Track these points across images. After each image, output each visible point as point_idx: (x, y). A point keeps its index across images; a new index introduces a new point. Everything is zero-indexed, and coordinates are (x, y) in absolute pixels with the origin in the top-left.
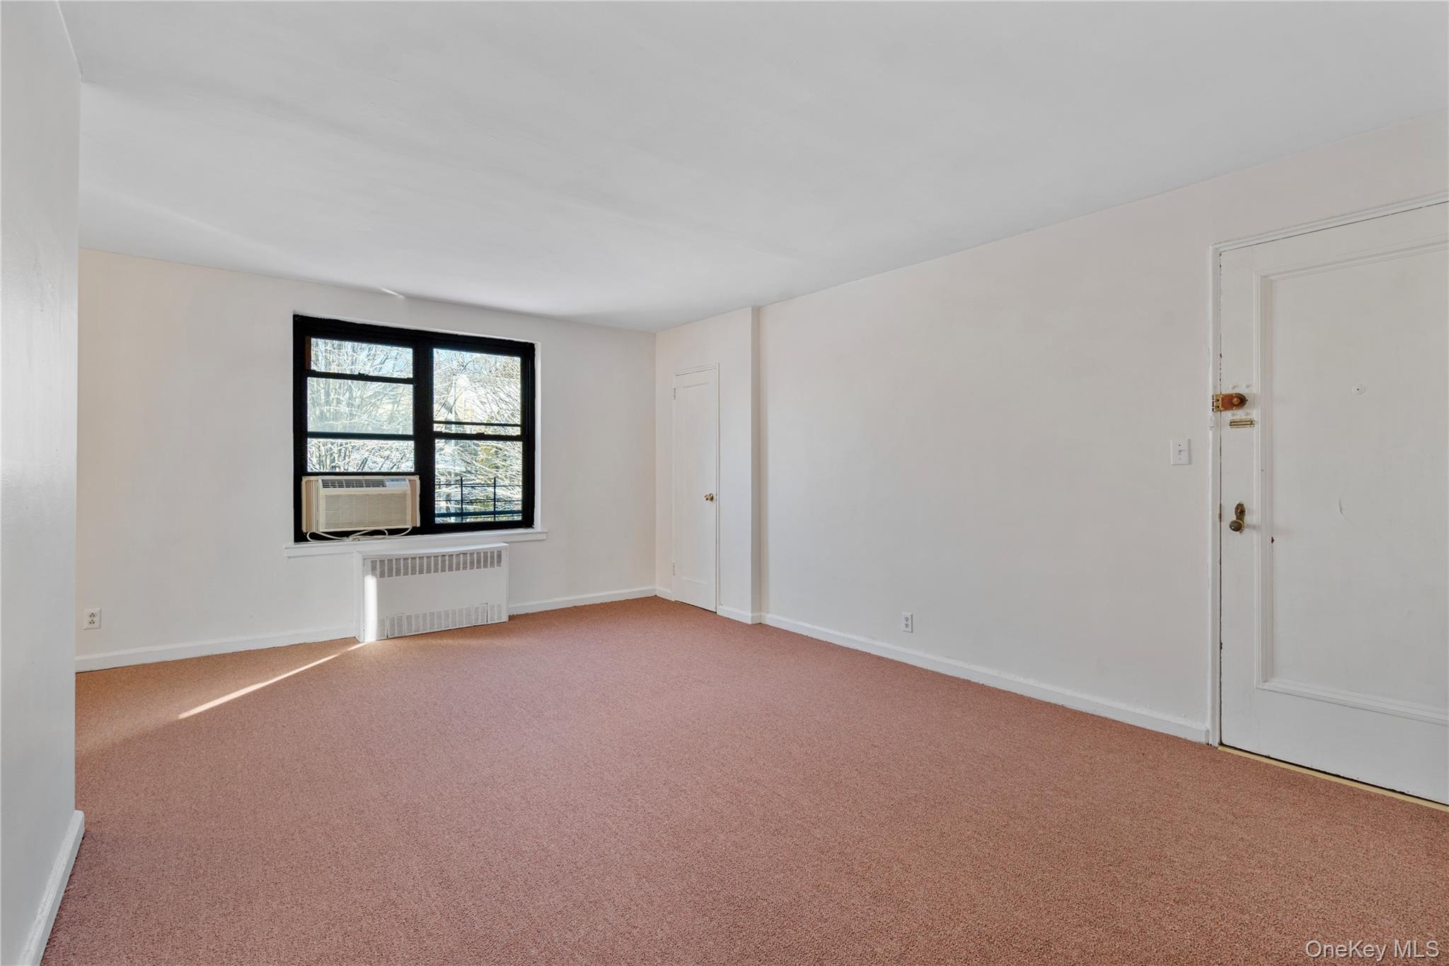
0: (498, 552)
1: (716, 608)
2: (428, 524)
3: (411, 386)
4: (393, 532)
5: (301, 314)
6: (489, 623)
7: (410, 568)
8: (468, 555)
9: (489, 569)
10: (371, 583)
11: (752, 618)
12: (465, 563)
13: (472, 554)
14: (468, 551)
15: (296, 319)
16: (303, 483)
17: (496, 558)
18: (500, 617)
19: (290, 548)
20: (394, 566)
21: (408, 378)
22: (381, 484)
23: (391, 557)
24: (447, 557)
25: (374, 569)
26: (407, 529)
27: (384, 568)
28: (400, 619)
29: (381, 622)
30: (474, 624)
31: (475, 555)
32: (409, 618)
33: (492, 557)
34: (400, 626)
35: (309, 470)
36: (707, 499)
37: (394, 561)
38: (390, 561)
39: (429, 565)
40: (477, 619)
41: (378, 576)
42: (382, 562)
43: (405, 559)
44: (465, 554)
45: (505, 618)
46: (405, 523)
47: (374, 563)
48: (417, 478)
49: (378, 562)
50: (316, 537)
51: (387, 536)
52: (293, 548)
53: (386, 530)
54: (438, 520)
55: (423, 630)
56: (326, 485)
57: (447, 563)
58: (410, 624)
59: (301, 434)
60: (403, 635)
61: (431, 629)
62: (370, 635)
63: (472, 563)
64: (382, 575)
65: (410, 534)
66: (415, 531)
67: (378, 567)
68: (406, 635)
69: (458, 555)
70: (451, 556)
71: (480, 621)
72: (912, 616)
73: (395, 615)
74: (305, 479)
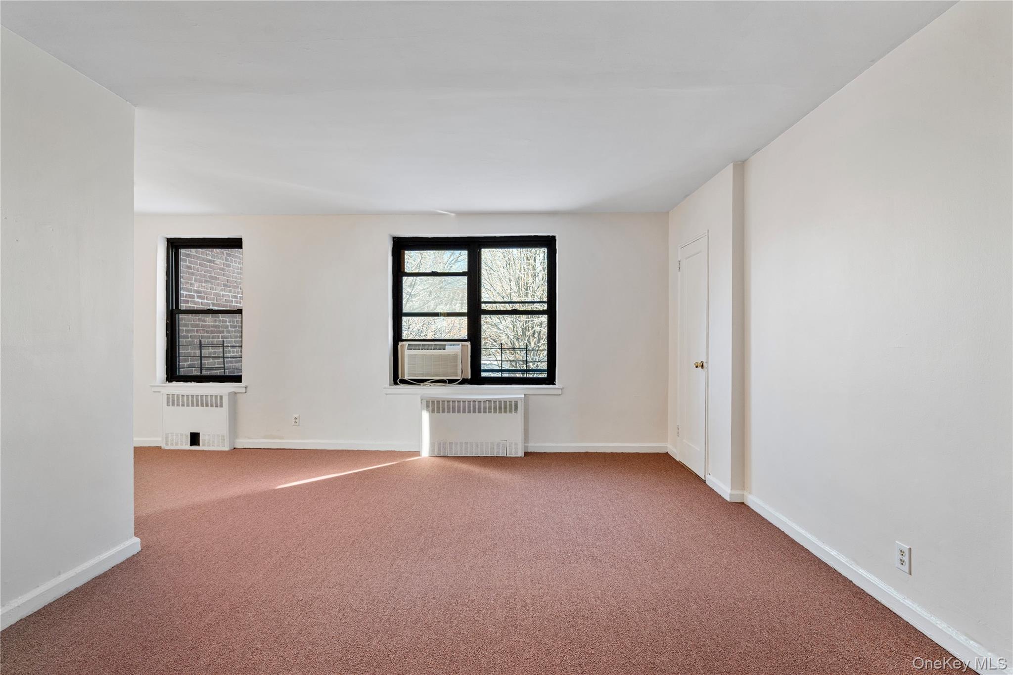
0: (515, 402)
1: (705, 476)
2: (476, 377)
3: (466, 277)
4: (451, 381)
5: (397, 236)
6: (507, 456)
7: (451, 408)
8: (492, 402)
9: (508, 414)
10: (426, 416)
11: (731, 495)
12: (490, 408)
13: (495, 402)
14: (492, 399)
15: (395, 239)
16: (399, 346)
17: (513, 407)
18: (516, 453)
19: (386, 388)
20: (441, 406)
21: (463, 272)
22: (444, 347)
23: (438, 400)
24: (477, 402)
25: (428, 406)
26: (459, 380)
27: (436, 406)
28: (445, 444)
29: (432, 445)
30: (495, 455)
31: (498, 403)
32: (451, 443)
33: (511, 405)
34: (445, 449)
35: (403, 338)
36: (697, 367)
37: (441, 402)
38: (438, 402)
39: (464, 407)
40: (499, 452)
41: (431, 412)
42: (433, 402)
43: (448, 401)
44: (490, 401)
45: (520, 454)
46: (457, 376)
47: (428, 402)
48: (468, 344)
49: (431, 402)
50: (404, 382)
51: (447, 384)
52: (388, 388)
53: (448, 379)
54: (484, 374)
55: (460, 454)
56: (410, 347)
57: (477, 407)
58: (451, 448)
59: (398, 314)
60: (446, 455)
61: (465, 454)
62: (425, 452)
63: (495, 408)
64: (433, 411)
65: (460, 383)
66: (464, 382)
67: (430, 405)
68: (449, 455)
69: (485, 402)
70: (480, 402)
71: (501, 453)
72: (910, 549)
73: (442, 440)
74: (400, 344)
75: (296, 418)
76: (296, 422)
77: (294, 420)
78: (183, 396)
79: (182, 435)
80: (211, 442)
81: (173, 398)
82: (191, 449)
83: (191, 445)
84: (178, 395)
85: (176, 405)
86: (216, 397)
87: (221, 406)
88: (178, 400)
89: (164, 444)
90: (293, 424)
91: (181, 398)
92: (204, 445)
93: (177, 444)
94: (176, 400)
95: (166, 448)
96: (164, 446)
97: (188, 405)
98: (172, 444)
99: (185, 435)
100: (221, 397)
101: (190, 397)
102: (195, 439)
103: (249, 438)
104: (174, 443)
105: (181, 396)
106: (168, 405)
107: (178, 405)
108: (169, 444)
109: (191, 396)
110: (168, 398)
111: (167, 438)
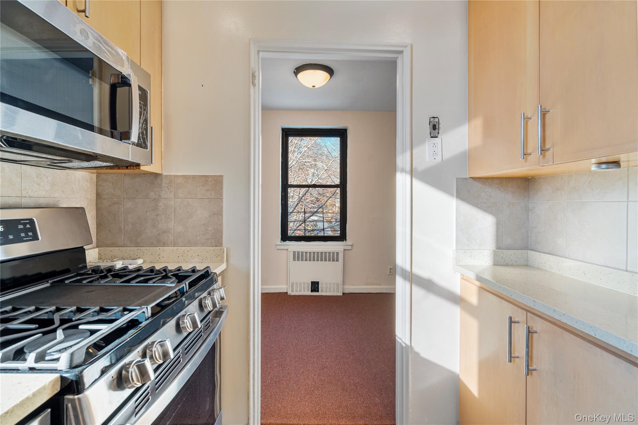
75: (391, 269)
76: (390, 272)
77: (389, 271)
78: (306, 253)
79: (304, 283)
80: (328, 289)
81: (298, 254)
82: (312, 295)
83: (312, 291)
84: (302, 252)
85: (300, 260)
86: (333, 253)
87: (337, 260)
88: (302, 256)
89: (291, 291)
90: (389, 273)
91: (304, 255)
92: (322, 291)
93: (300, 291)
94: (300, 256)
95: (292, 294)
96: (290, 293)
97: (310, 260)
98: (297, 291)
99: (307, 283)
100: (338, 253)
101: (312, 254)
102: (315, 286)
103: (353, 285)
104: (298, 290)
105: (304, 253)
106: (294, 260)
107: (302, 260)
108: (294, 291)
109: (313, 252)
110: (294, 255)
111: (292, 286)
